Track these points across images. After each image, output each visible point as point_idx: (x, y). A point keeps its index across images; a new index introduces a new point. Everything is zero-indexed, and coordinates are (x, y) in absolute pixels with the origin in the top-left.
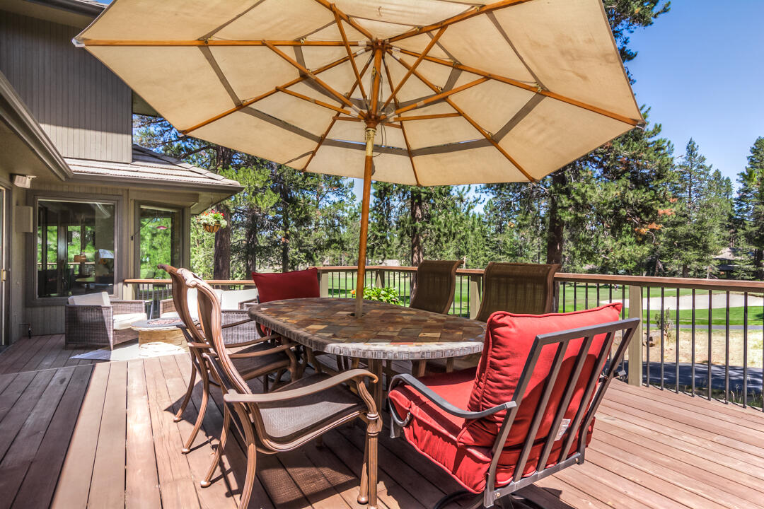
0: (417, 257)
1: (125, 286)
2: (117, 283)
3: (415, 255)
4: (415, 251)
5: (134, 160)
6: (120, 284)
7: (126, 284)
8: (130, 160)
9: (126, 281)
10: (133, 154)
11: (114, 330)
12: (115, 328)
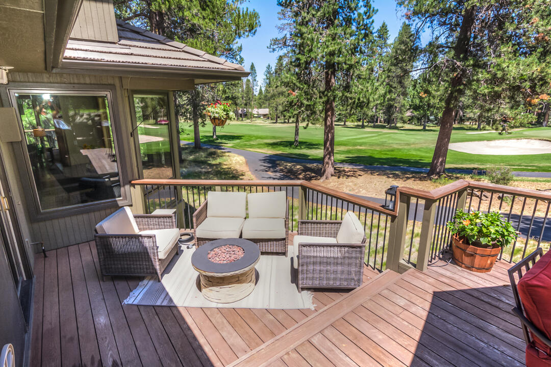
0: (330, 120)
1: (132, 188)
2: (124, 186)
3: (329, 118)
4: (329, 115)
5: (120, 38)
6: (127, 187)
7: (134, 185)
8: (116, 39)
9: (133, 182)
10: (118, 30)
11: (160, 260)
12: (160, 258)
